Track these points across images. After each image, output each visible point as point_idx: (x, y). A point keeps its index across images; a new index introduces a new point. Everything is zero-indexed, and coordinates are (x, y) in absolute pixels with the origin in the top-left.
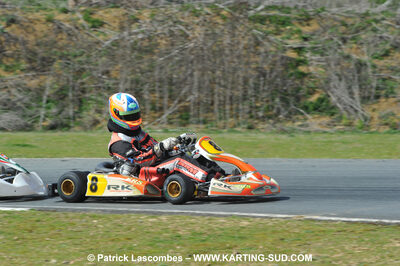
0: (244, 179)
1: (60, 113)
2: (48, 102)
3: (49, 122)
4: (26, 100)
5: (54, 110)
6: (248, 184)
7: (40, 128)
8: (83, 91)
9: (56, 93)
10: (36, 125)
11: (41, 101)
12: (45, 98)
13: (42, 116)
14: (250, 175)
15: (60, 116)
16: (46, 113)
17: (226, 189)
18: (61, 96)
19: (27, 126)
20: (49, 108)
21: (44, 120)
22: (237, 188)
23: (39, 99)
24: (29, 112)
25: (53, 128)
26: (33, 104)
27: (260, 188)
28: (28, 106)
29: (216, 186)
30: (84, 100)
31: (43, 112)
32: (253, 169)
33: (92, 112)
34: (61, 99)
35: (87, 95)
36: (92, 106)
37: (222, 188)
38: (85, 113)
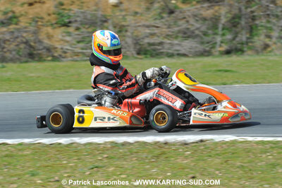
0: (220, 107)
1: (234, 39)
2: (223, 29)
3: (225, 47)
4: (204, 28)
5: (229, 36)
6: (225, 112)
7: (217, 53)
8: (254, 18)
9: (229, 21)
10: (213, 50)
11: (217, 28)
12: (220, 26)
13: (219, 43)
14: (225, 103)
15: (234, 42)
16: (221, 40)
17: (207, 118)
18: (234, 23)
19: (205, 51)
20: (223, 35)
21: (220, 46)
22: (216, 117)
23: (215, 27)
24: (206, 39)
25: (228, 52)
26: (210, 32)
27: (236, 115)
28: (205, 34)
29: (197, 116)
30: (254, 27)
31: (219, 39)
32: (227, 98)
33: (262, 37)
34: (235, 26)
35: (257, 22)
36: (262, 32)
37: (203, 117)
38: (256, 38)
